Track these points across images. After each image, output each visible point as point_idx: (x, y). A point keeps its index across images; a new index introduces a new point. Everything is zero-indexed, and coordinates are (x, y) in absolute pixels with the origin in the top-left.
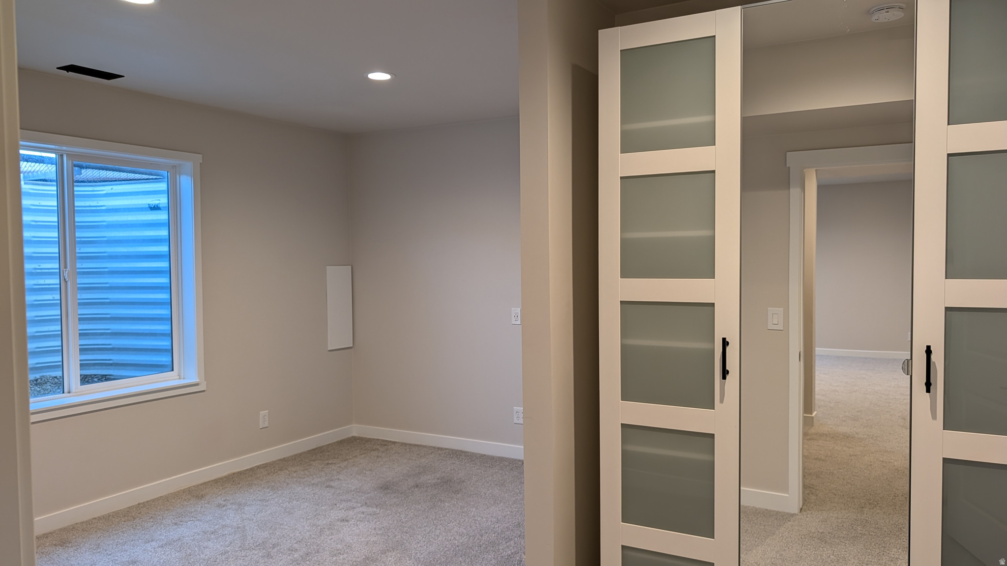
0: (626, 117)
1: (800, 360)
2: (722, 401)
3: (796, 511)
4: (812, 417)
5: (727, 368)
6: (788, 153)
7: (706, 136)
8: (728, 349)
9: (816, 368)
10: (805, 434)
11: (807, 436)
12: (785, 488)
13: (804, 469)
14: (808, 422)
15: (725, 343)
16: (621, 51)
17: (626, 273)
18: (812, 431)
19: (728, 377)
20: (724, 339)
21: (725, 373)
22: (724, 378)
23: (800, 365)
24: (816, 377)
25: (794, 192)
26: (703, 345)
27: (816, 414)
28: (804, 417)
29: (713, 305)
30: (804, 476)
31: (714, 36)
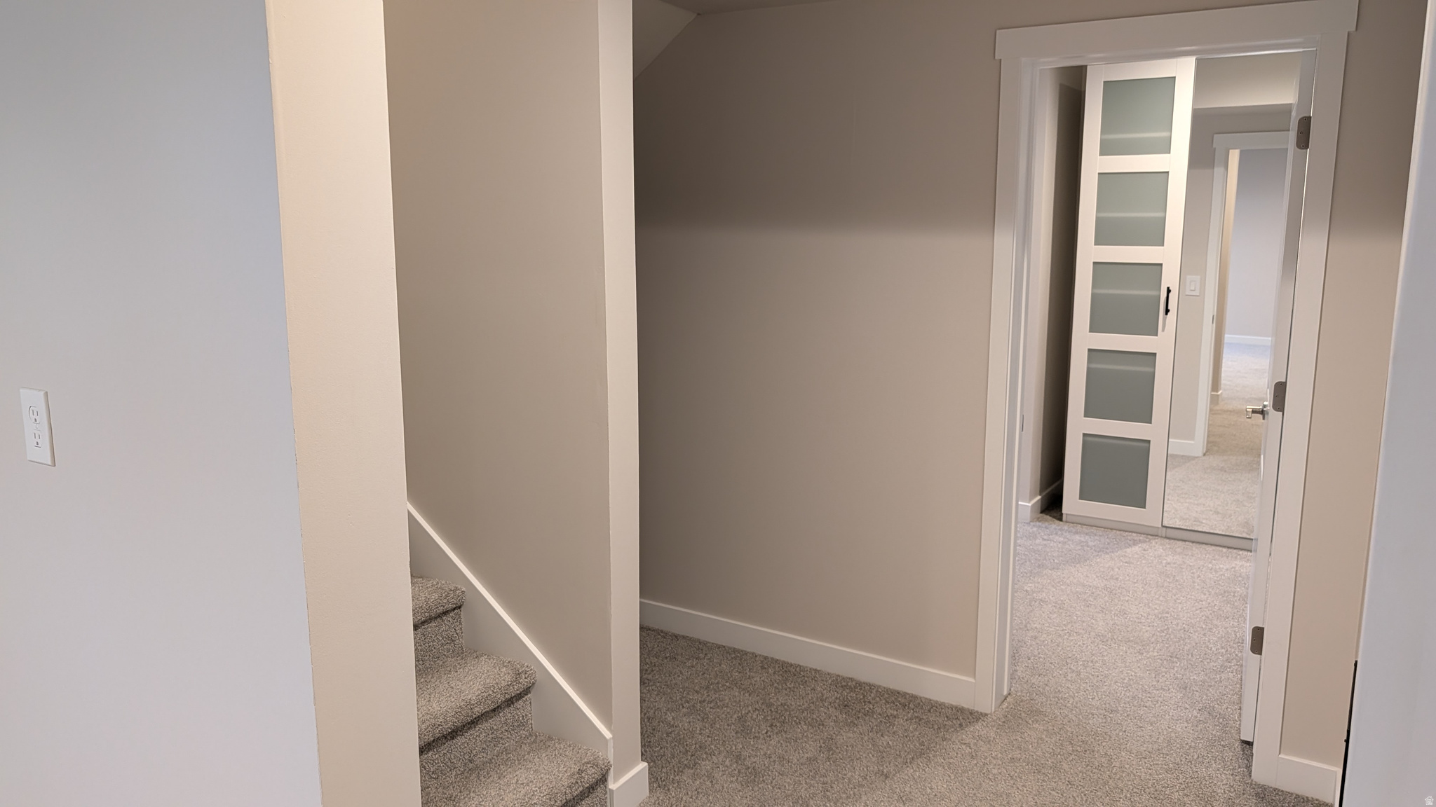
0: (1104, 130)
1: (1213, 322)
2: (1163, 330)
3: (1200, 454)
4: (1218, 395)
5: (1169, 308)
6: (1215, 136)
7: (1164, 146)
8: (1170, 294)
9: (1224, 356)
10: (1211, 410)
11: (1212, 412)
12: (1191, 436)
13: (1209, 431)
14: (1214, 400)
15: (1169, 291)
16: (1104, 82)
17: (1099, 241)
18: (1217, 408)
19: (1169, 314)
20: (1168, 288)
21: (1167, 311)
22: (1167, 314)
23: (1212, 327)
24: (1223, 365)
25: (1218, 170)
26: (1154, 293)
27: (1222, 393)
28: (1211, 395)
29: (1161, 265)
30: (1208, 436)
31: (1175, 77)
